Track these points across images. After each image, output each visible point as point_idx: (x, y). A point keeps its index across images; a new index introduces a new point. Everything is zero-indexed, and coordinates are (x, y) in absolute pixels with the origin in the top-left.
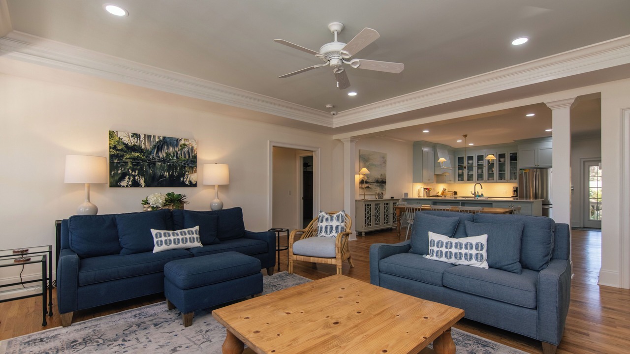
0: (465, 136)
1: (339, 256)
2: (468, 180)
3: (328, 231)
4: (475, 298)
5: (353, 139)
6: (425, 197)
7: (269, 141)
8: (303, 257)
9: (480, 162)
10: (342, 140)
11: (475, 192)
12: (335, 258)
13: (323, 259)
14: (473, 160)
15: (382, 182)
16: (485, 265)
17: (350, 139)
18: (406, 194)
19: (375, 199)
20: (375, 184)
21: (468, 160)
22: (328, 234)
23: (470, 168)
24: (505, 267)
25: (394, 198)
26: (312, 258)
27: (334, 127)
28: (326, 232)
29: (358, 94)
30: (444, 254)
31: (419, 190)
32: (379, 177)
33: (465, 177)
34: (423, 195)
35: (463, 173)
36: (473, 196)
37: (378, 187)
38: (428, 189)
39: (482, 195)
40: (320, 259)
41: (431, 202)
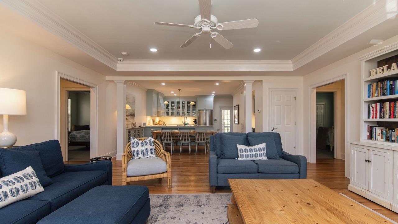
0: (179, 90)
1: (169, 170)
2: (172, 115)
3: (145, 153)
4: (274, 174)
5: (126, 82)
6: (153, 126)
7: (57, 72)
8: (137, 177)
9: (178, 105)
10: (115, 81)
11: (184, 122)
12: (166, 172)
13: (157, 175)
14: (174, 104)
15: (133, 115)
16: (266, 158)
17: (124, 82)
18: (144, 124)
19: (131, 128)
20: (130, 117)
21: (172, 104)
22: (145, 155)
23: (173, 109)
24: (274, 158)
25: (141, 127)
26: (146, 176)
27: (118, 70)
28: (143, 154)
29: (158, 51)
30: (249, 156)
31: (149, 121)
32: (132, 112)
33: (170, 114)
34: (151, 124)
35: (168, 111)
36: (183, 124)
37: (131, 119)
38: (154, 120)
39: (188, 124)
40: (154, 176)
41: (161, 129)
